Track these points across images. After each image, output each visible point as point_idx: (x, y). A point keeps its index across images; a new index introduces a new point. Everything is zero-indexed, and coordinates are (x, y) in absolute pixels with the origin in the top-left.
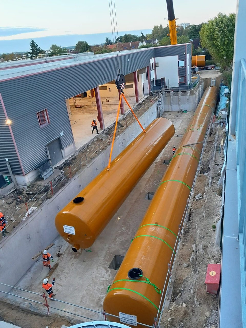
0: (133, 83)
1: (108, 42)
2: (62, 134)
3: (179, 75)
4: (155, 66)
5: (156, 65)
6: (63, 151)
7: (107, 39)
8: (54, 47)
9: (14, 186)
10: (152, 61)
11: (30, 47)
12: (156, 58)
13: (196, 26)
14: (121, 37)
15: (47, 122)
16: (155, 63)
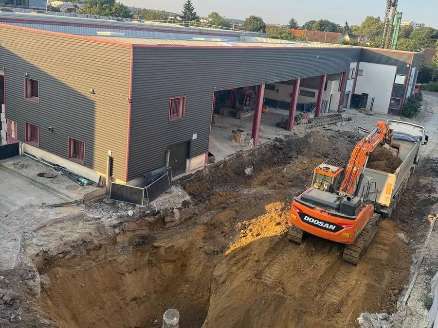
0: (316, 91)
1: (293, 25)
2: (195, 136)
3: (392, 95)
4: (357, 75)
5: (358, 72)
6: (188, 161)
7: (293, 21)
8: (215, 16)
9: (106, 193)
10: (353, 65)
11: (183, 9)
12: (360, 62)
13: (433, 30)
14: (313, 22)
15: (181, 115)
16: (358, 70)
